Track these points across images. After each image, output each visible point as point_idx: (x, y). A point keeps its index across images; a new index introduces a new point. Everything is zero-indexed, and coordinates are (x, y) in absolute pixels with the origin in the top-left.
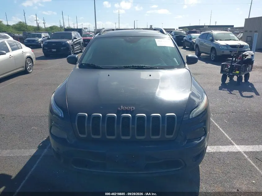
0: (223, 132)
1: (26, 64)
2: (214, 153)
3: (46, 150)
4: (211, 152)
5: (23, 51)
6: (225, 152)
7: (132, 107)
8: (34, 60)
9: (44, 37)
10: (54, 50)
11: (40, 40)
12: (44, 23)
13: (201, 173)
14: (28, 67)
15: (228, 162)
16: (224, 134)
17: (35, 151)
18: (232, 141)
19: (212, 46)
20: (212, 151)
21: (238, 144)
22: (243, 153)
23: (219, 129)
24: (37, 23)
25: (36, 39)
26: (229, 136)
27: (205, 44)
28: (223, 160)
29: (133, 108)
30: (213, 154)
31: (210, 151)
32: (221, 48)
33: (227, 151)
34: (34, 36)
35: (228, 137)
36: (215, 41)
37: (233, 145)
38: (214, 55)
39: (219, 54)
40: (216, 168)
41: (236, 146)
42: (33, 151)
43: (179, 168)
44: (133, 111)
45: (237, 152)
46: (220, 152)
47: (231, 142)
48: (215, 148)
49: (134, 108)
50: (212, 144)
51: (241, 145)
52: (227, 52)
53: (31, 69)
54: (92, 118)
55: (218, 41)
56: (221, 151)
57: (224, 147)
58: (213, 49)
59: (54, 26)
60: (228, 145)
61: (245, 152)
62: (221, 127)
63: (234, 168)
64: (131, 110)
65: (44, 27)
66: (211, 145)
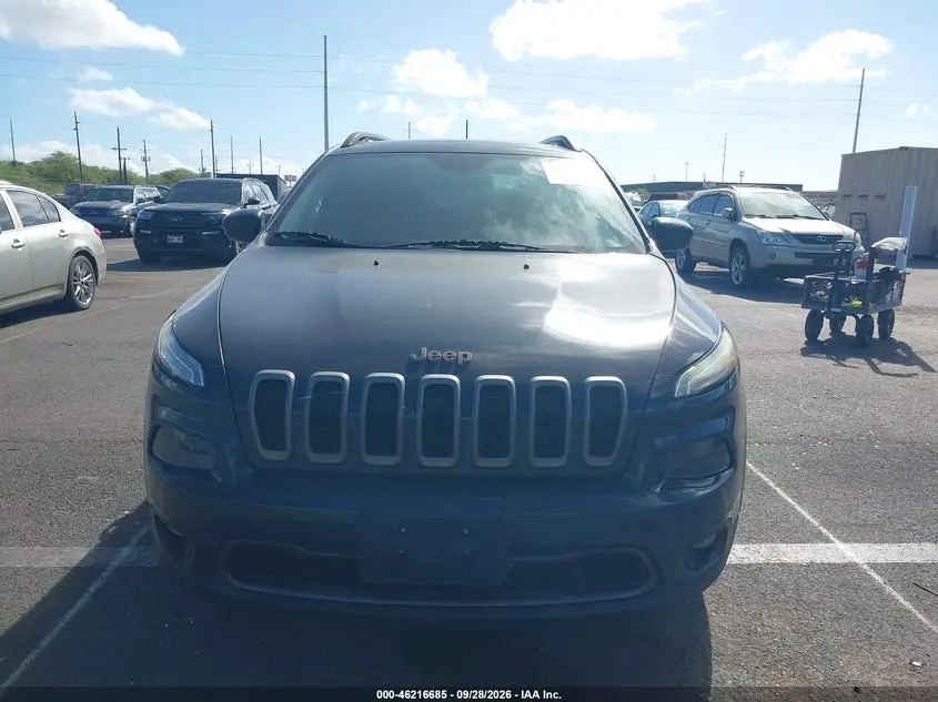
0: (789, 500)
1: (72, 276)
2: (760, 568)
3: (125, 551)
4: (749, 565)
5: (62, 231)
6: (802, 566)
7: (461, 353)
8: (101, 266)
9: (140, 201)
10: (175, 240)
11: (127, 208)
12: (145, 159)
13: (714, 630)
14: (78, 288)
15: (814, 597)
16: (793, 508)
17: (85, 553)
18: (824, 531)
19: (733, 234)
20: (753, 560)
21: (845, 541)
22: (865, 567)
23: (775, 491)
24: (120, 158)
25: (114, 204)
26: (810, 513)
27: (708, 230)
28: (796, 590)
29: (465, 356)
30: (754, 571)
31: (746, 561)
32: (764, 241)
33: (808, 561)
34: (107, 195)
35: (809, 517)
36: (745, 219)
37: (827, 540)
38: (743, 267)
39: (758, 261)
40: (770, 617)
41: (841, 545)
42: (77, 554)
43: (639, 592)
44: (466, 363)
45: (846, 565)
46: (783, 565)
47: (820, 533)
48: (762, 551)
49: (470, 355)
50: (749, 538)
51: (856, 542)
52: (786, 257)
53: (87, 295)
54: (311, 386)
55: (756, 219)
56: (785, 559)
57: (797, 547)
58: (737, 245)
59: (178, 171)
60: (809, 541)
61: (874, 566)
62: (779, 485)
63: (839, 617)
64: (460, 362)
65: (143, 174)
66: (749, 540)
